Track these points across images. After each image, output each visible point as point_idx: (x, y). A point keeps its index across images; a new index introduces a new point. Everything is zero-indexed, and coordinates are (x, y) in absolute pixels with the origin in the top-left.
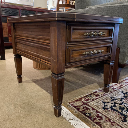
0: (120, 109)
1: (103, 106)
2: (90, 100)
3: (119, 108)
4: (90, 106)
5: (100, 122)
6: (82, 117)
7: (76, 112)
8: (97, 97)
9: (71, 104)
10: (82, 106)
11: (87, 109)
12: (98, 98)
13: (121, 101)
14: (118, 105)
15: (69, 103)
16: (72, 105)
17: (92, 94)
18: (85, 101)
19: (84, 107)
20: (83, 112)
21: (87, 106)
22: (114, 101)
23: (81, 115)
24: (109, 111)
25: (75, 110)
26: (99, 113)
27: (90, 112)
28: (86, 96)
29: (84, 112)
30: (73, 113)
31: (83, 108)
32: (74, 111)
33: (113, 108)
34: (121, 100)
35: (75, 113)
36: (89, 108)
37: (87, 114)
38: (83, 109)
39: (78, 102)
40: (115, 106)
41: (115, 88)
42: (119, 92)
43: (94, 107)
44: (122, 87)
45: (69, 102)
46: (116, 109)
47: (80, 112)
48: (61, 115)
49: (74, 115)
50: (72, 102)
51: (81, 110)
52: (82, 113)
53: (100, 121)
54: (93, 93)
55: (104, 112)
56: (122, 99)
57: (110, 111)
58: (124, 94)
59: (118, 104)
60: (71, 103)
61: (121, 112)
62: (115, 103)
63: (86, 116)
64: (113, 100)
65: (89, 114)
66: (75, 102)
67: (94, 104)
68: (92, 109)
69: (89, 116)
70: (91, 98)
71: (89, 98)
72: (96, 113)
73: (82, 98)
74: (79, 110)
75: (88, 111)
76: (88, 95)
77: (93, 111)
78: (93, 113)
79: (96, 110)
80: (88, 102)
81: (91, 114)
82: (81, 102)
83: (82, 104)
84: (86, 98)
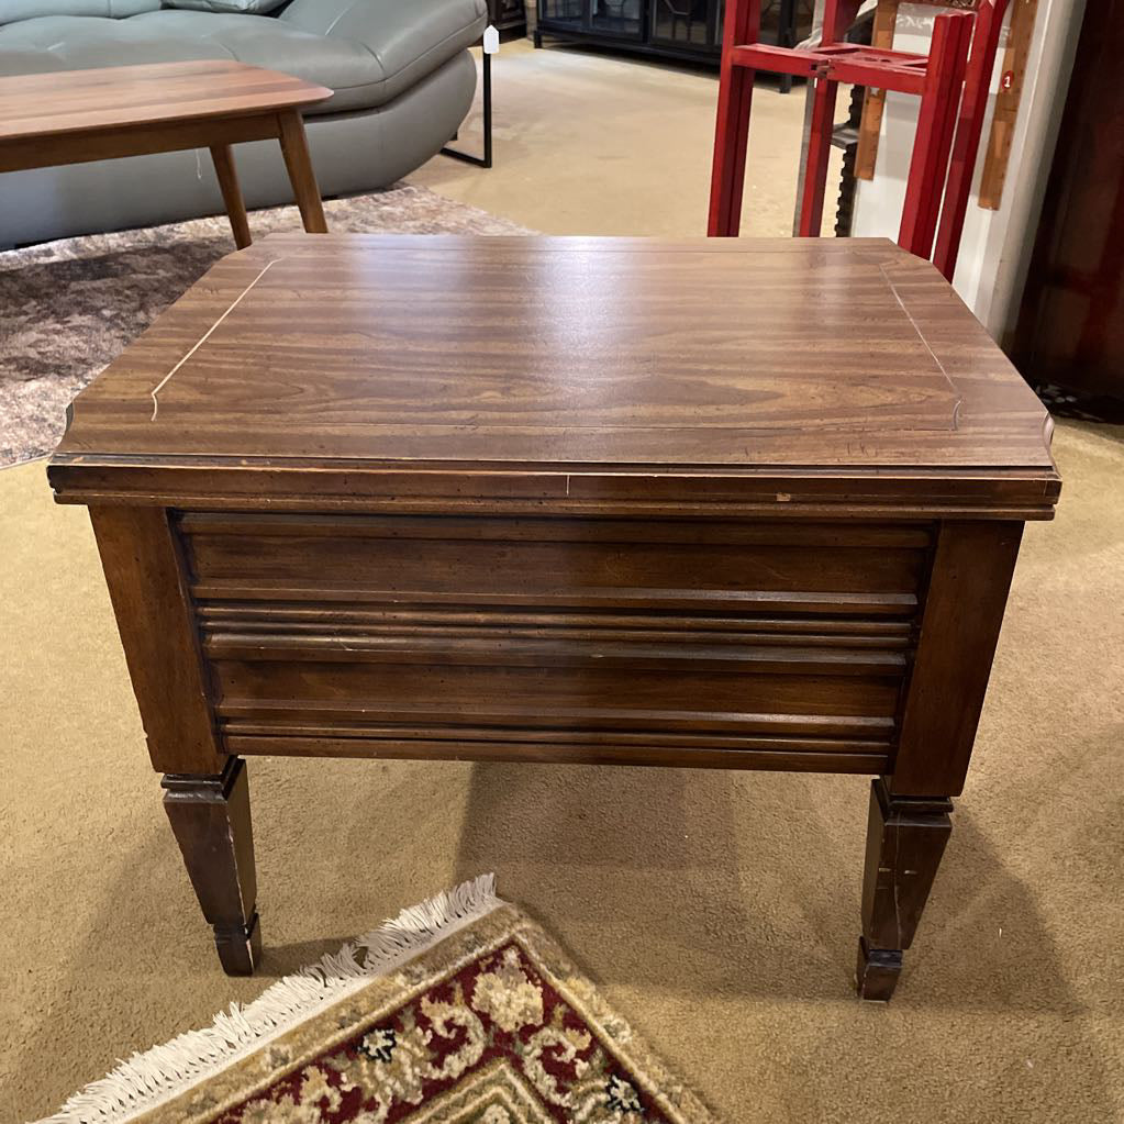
2: (561, 1090)
4: (469, 1071)
5: (297, 1102)
6: (363, 1003)
9: (499, 954)
10: (471, 1017)
11: (441, 1048)
15: (511, 943)
16: (481, 958)
18: (547, 1050)
19: (463, 1030)
20: (406, 1019)
21: (474, 1051)
23: (377, 1000)
25: (433, 970)
27: (403, 1058)
28: (614, 1068)
29: (409, 1026)
31: (449, 1025)
36: (454, 1064)
37: (387, 1037)
38: (438, 1024)
39: (538, 1002)
43: (454, 1096)
45: (525, 941)
47: (413, 1002)
50: (524, 957)
51: (426, 1004)
53: (305, 1101)
60: (510, 955)
63: (371, 1029)
65: (387, 1049)
66: (539, 982)
67: (507, 1109)
68: (434, 1077)
69: (366, 1044)
70: (595, 1107)
71: (584, 1080)
72: (385, 1098)
73: (588, 1037)
74: (428, 996)
75: (416, 1050)
76: (636, 1086)
77: (409, 1078)
78: (397, 1078)
79: (417, 1101)
80: (533, 1068)
81: (379, 1062)
82: (530, 1021)
83: (509, 1027)
84: (582, 1066)
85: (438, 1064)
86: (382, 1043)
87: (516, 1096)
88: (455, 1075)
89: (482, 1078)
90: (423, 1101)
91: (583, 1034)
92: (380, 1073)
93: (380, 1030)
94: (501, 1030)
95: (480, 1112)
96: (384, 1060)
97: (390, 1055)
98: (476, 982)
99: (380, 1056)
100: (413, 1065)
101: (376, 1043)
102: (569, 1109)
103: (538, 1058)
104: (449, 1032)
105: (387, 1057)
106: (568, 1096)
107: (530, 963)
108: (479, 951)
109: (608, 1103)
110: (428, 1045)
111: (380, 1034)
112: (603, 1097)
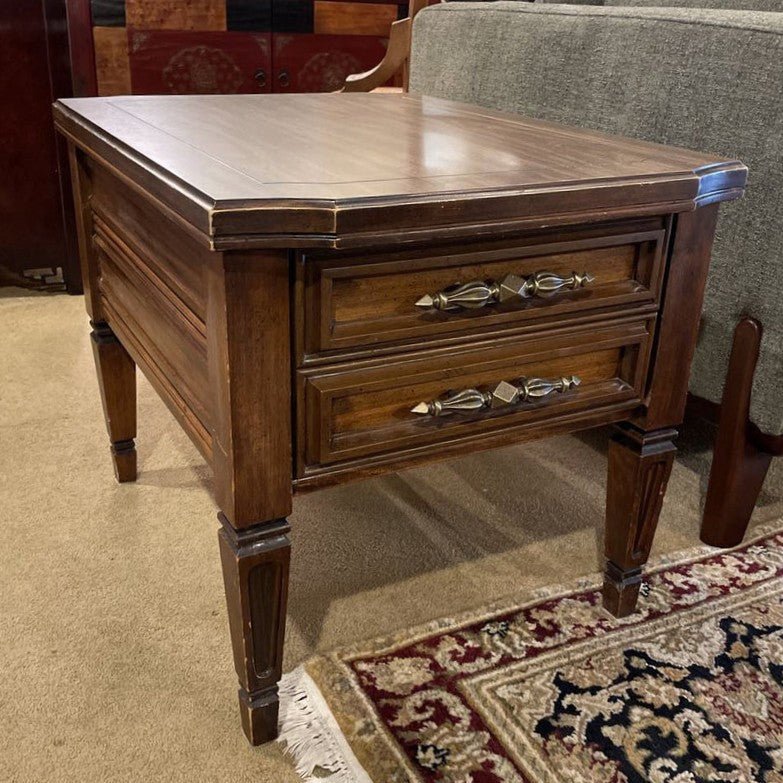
0: (641, 745)
1: (544, 710)
2: (488, 657)
3: (642, 736)
4: (465, 702)
6: (387, 765)
7: (368, 729)
8: (538, 644)
9: (359, 674)
10: (417, 696)
11: (442, 715)
12: (546, 650)
13: (678, 691)
14: (647, 713)
15: (352, 664)
16: (360, 683)
17: (521, 618)
18: (454, 658)
19: (427, 703)
20: (410, 736)
21: (448, 698)
22: (634, 684)
23: (386, 754)
24: (570, 747)
25: (364, 713)
26: (495, 758)
27: (447, 741)
28: (476, 629)
29: (417, 736)
30: (347, 732)
31: (420, 710)
32: (359, 724)
33: (607, 731)
34: (682, 684)
35: (360, 733)
36: (457, 710)
37: (425, 749)
38: (418, 717)
39: (407, 661)
40: (622, 719)
41: (694, 588)
42: (700, 623)
43: (486, 713)
44: (744, 587)
45: (352, 656)
46: (617, 742)
47: (394, 731)
48: (279, 739)
49: (352, 744)
50: (368, 660)
51: (397, 723)
52: (401, 742)
54: (527, 612)
55: (535, 754)
56: (698, 672)
57: (577, 749)
58: (731, 638)
59: (650, 706)
60: (363, 666)
61: (640, 768)
62: (635, 699)
63: (415, 762)
64: (635, 673)
65: (436, 751)
66: (389, 658)
67: (500, 686)
68: (469, 723)
69: (430, 766)
70: (503, 642)
71: (483, 644)
72: (482, 755)
73: (446, 637)
74: (389, 721)
75: (441, 732)
76: (490, 621)
77: (467, 738)
78: (465, 747)
79: (488, 735)
80: (468, 667)
81: (447, 758)
82: (427, 665)
83: (430, 677)
84: (470, 643)
85: (457, 720)
86: (430, 753)
87: (491, 680)
88: (469, 711)
89: (473, 696)
90: (488, 731)
91: (444, 639)
92: (459, 758)
93: (416, 754)
94: (431, 681)
95: (502, 700)
96: (447, 754)
97: (442, 750)
98: (382, 691)
99: (443, 757)
100: (456, 735)
101: (430, 759)
102: (503, 656)
103: (461, 664)
104: (427, 711)
105: (445, 752)
106: (494, 654)
107: (373, 658)
108: (353, 683)
109: (501, 635)
110: (438, 724)
111: (421, 755)
112: (496, 637)
